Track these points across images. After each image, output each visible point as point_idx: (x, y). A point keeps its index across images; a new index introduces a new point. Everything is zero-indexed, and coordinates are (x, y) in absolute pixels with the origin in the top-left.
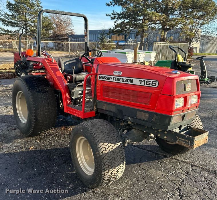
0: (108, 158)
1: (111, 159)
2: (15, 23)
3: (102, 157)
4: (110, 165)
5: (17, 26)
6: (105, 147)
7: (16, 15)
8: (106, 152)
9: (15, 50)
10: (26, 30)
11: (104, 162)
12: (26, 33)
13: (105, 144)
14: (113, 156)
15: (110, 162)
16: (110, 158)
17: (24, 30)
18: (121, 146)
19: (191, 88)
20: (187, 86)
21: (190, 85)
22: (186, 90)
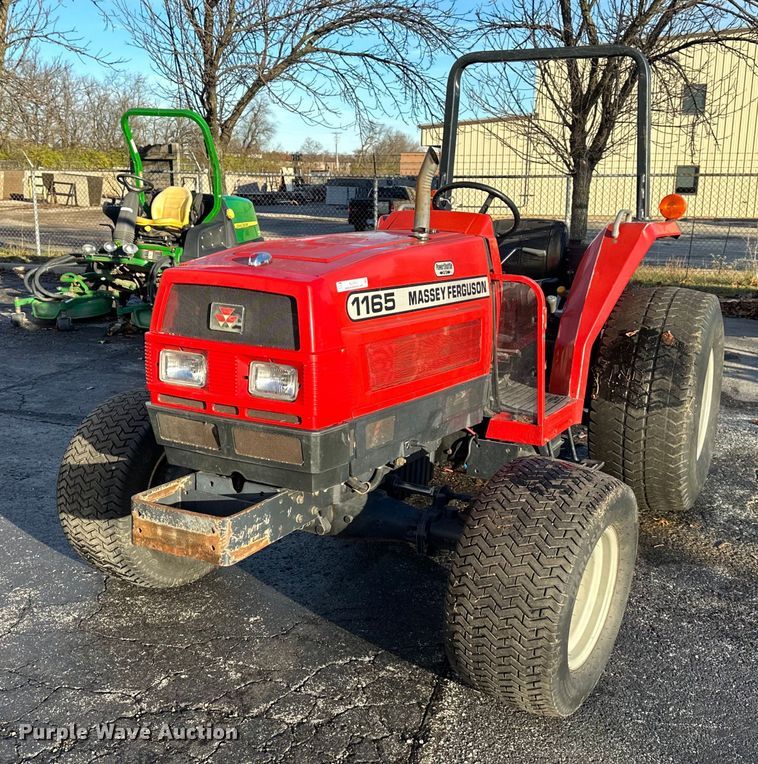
0: (68, 479)
1: (72, 486)
3: (63, 471)
4: (68, 500)
6: (79, 447)
8: (72, 462)
13: (83, 441)
15: (70, 492)
16: (72, 483)
18: (114, 468)
19: (241, 324)
20: (217, 312)
21: (238, 311)
22: (213, 326)
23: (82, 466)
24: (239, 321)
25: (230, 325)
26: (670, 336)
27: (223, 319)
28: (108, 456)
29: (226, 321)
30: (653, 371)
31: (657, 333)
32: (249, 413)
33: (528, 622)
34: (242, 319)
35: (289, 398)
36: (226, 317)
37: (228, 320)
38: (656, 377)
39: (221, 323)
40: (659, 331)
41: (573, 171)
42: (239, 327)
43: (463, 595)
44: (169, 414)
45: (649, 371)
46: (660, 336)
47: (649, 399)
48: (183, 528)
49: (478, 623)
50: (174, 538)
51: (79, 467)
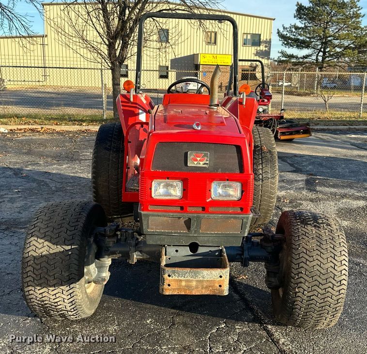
0: (34, 265)
1: (39, 269)
2: (303, 42)
3: (27, 261)
4: (36, 278)
5: (307, 47)
6: (37, 245)
7: (310, 27)
8: (35, 254)
9: (295, 90)
10: (324, 53)
11: (27, 271)
12: (324, 59)
13: (39, 240)
14: (44, 264)
15: (37, 273)
16: (38, 267)
17: (321, 54)
18: (70, 253)
19: (208, 162)
20: (192, 157)
21: (206, 155)
22: (189, 164)
23: (45, 255)
24: (207, 160)
25: (201, 163)
26: (265, 148)
27: (196, 160)
28: (64, 247)
29: (198, 161)
30: (262, 164)
31: (259, 147)
32: (211, 209)
33: (335, 288)
34: (208, 160)
35: (236, 199)
36: (198, 159)
37: (200, 160)
38: (264, 166)
39: (196, 163)
40: (260, 145)
41: (111, 67)
42: (207, 164)
43: (301, 282)
44: (158, 216)
45: (260, 164)
46: (261, 148)
47: (262, 176)
48: (201, 279)
49: (310, 294)
50: (194, 285)
51: (42, 256)
